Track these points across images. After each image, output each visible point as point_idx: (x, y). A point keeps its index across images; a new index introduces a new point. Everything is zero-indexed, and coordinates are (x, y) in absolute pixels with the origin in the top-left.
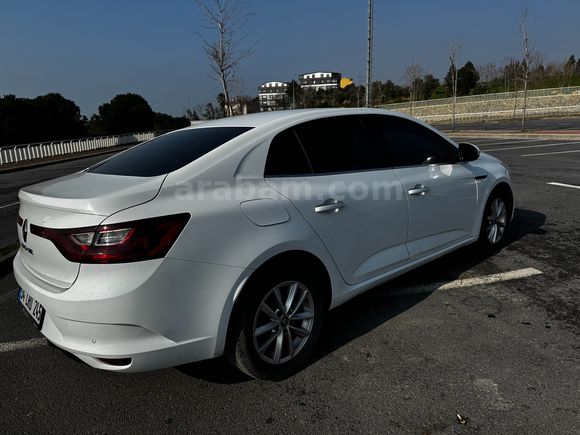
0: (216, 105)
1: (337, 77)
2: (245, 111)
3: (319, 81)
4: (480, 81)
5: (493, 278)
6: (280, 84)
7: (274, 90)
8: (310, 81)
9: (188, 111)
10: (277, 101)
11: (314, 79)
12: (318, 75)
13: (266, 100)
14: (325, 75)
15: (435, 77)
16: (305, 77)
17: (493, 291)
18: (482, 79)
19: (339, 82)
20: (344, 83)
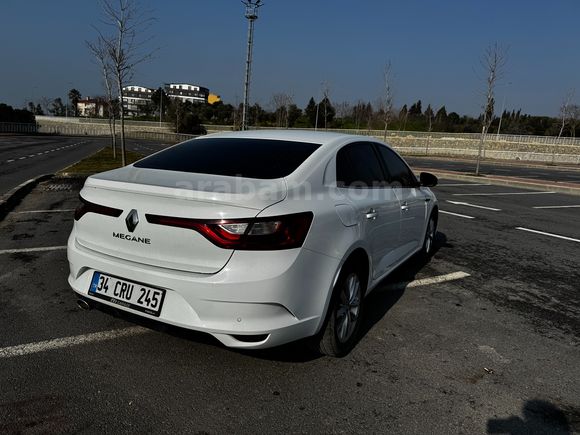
0: (67, 101)
1: (204, 92)
2: (101, 113)
3: (186, 93)
4: (336, 116)
5: (440, 279)
6: (143, 90)
7: (137, 94)
8: (176, 92)
9: (31, 104)
10: (139, 106)
11: (181, 90)
12: (185, 87)
13: (126, 103)
14: (193, 88)
15: (299, 107)
16: (172, 86)
17: (447, 288)
18: (338, 115)
19: (206, 98)
20: (212, 99)
